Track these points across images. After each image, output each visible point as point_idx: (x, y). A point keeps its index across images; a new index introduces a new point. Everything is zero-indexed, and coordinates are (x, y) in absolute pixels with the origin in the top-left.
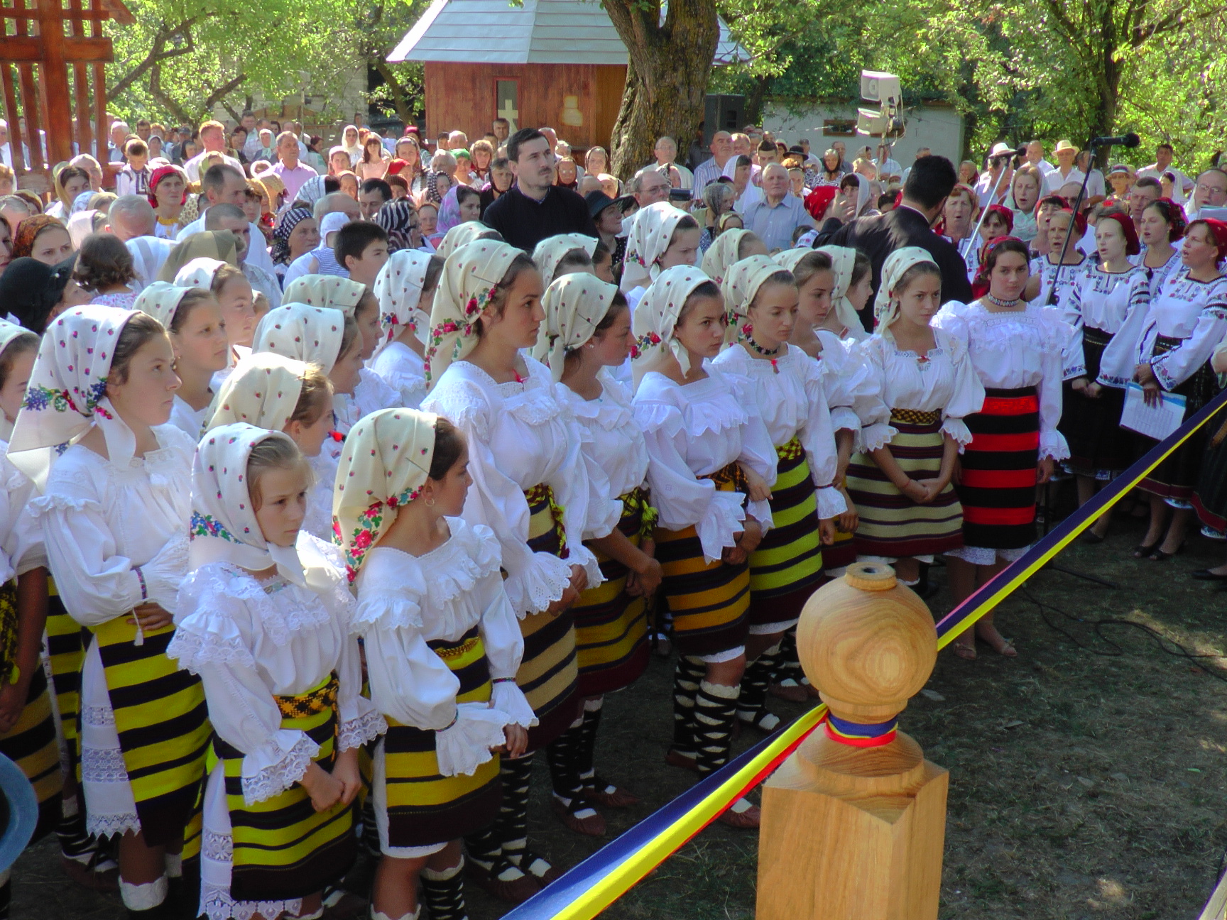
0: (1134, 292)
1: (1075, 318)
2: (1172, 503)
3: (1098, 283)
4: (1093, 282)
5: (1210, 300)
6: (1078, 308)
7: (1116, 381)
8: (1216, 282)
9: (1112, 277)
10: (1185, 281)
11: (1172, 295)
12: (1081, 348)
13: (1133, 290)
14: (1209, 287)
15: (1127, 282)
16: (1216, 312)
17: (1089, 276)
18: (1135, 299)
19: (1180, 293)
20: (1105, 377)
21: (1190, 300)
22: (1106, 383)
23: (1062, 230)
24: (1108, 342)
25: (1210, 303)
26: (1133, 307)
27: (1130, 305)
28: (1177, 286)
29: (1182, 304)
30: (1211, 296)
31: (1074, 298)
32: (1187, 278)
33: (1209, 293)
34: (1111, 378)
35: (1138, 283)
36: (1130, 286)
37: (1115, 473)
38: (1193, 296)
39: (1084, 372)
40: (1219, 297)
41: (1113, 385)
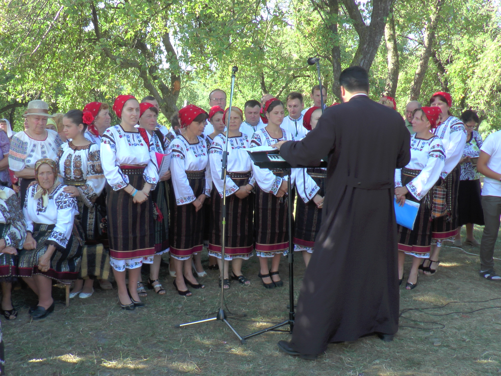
8: (432, 139)
10: (415, 139)
14: (429, 142)
21: (421, 150)
33: (430, 145)
38: (422, 147)
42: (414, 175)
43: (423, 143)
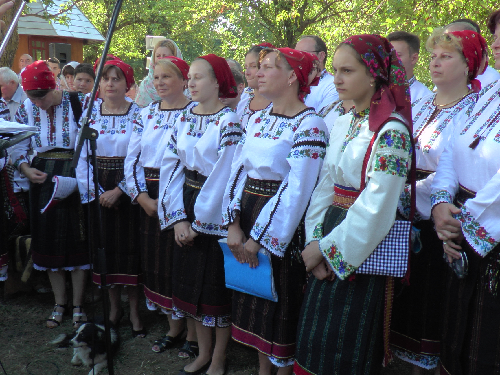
0: (223, 134)
1: (173, 163)
2: (274, 362)
3: (192, 127)
4: (188, 124)
5: (297, 137)
6: (176, 152)
7: (210, 227)
8: (301, 116)
9: (204, 118)
10: (269, 117)
11: (258, 135)
12: (181, 193)
13: (222, 132)
14: (294, 122)
15: (217, 123)
16: (307, 151)
17: (183, 120)
18: (225, 140)
19: (265, 132)
20: (198, 223)
21: (275, 139)
22: (200, 229)
23: (165, 76)
24: (202, 187)
25: (298, 141)
26: (222, 150)
27: (219, 149)
28: (262, 123)
29: (269, 144)
30: (298, 131)
31: (172, 142)
32: (271, 114)
33: (295, 129)
34: (205, 224)
35: (226, 124)
36: (218, 128)
37: (220, 320)
38: (279, 133)
39: (184, 216)
40: (307, 133)
41: (207, 232)
42: (268, 193)
43: (282, 125)
